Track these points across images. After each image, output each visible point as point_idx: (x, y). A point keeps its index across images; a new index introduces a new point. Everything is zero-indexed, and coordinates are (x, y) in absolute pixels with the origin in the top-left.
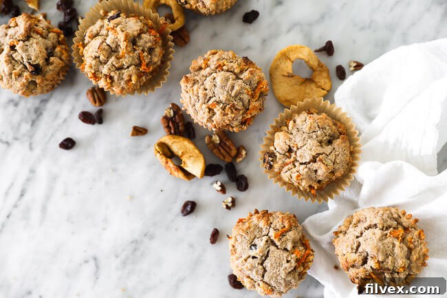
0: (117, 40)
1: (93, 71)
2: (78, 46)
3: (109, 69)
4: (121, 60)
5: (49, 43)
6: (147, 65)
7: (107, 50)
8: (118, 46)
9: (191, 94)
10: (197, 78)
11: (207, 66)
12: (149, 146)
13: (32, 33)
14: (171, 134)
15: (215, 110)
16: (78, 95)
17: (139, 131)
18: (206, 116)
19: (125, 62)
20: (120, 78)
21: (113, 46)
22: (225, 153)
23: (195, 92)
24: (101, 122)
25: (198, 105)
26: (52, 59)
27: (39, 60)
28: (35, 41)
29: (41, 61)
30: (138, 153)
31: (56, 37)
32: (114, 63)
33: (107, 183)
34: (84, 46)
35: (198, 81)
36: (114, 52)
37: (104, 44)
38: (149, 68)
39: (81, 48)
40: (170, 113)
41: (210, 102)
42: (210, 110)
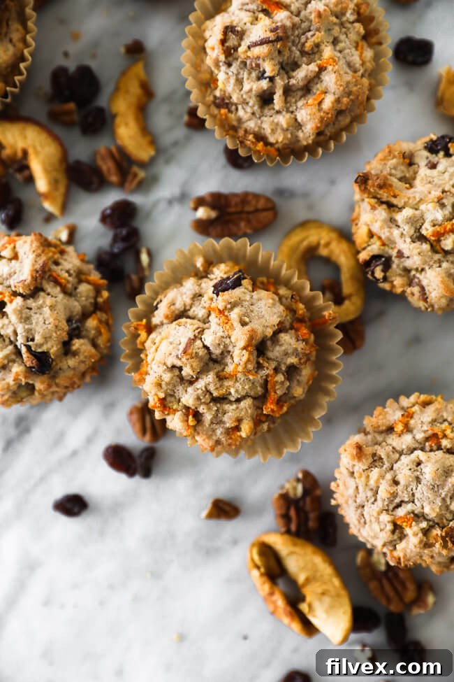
0: (227, 341)
1: (162, 395)
2: (136, 329)
3: (198, 398)
4: (227, 383)
5: (76, 306)
6: (280, 402)
7: (201, 359)
8: (226, 352)
9: (361, 483)
10: (382, 452)
11: (408, 429)
12: (235, 542)
13: (44, 283)
14: (288, 532)
15: (408, 531)
16: (110, 407)
17: (224, 509)
18: (385, 536)
19: (234, 390)
20: (217, 421)
21: (216, 352)
22: (392, 594)
23: (372, 482)
24: (147, 473)
25: (371, 510)
26: (77, 344)
27: (49, 345)
28: (49, 301)
29: (53, 348)
30: (210, 552)
31: (92, 294)
32: (212, 388)
33: (136, 599)
34: (150, 329)
35: (381, 458)
36: (215, 361)
37: (198, 343)
38: (281, 407)
39: (143, 334)
40: (295, 489)
41: (401, 512)
42: (397, 528)
